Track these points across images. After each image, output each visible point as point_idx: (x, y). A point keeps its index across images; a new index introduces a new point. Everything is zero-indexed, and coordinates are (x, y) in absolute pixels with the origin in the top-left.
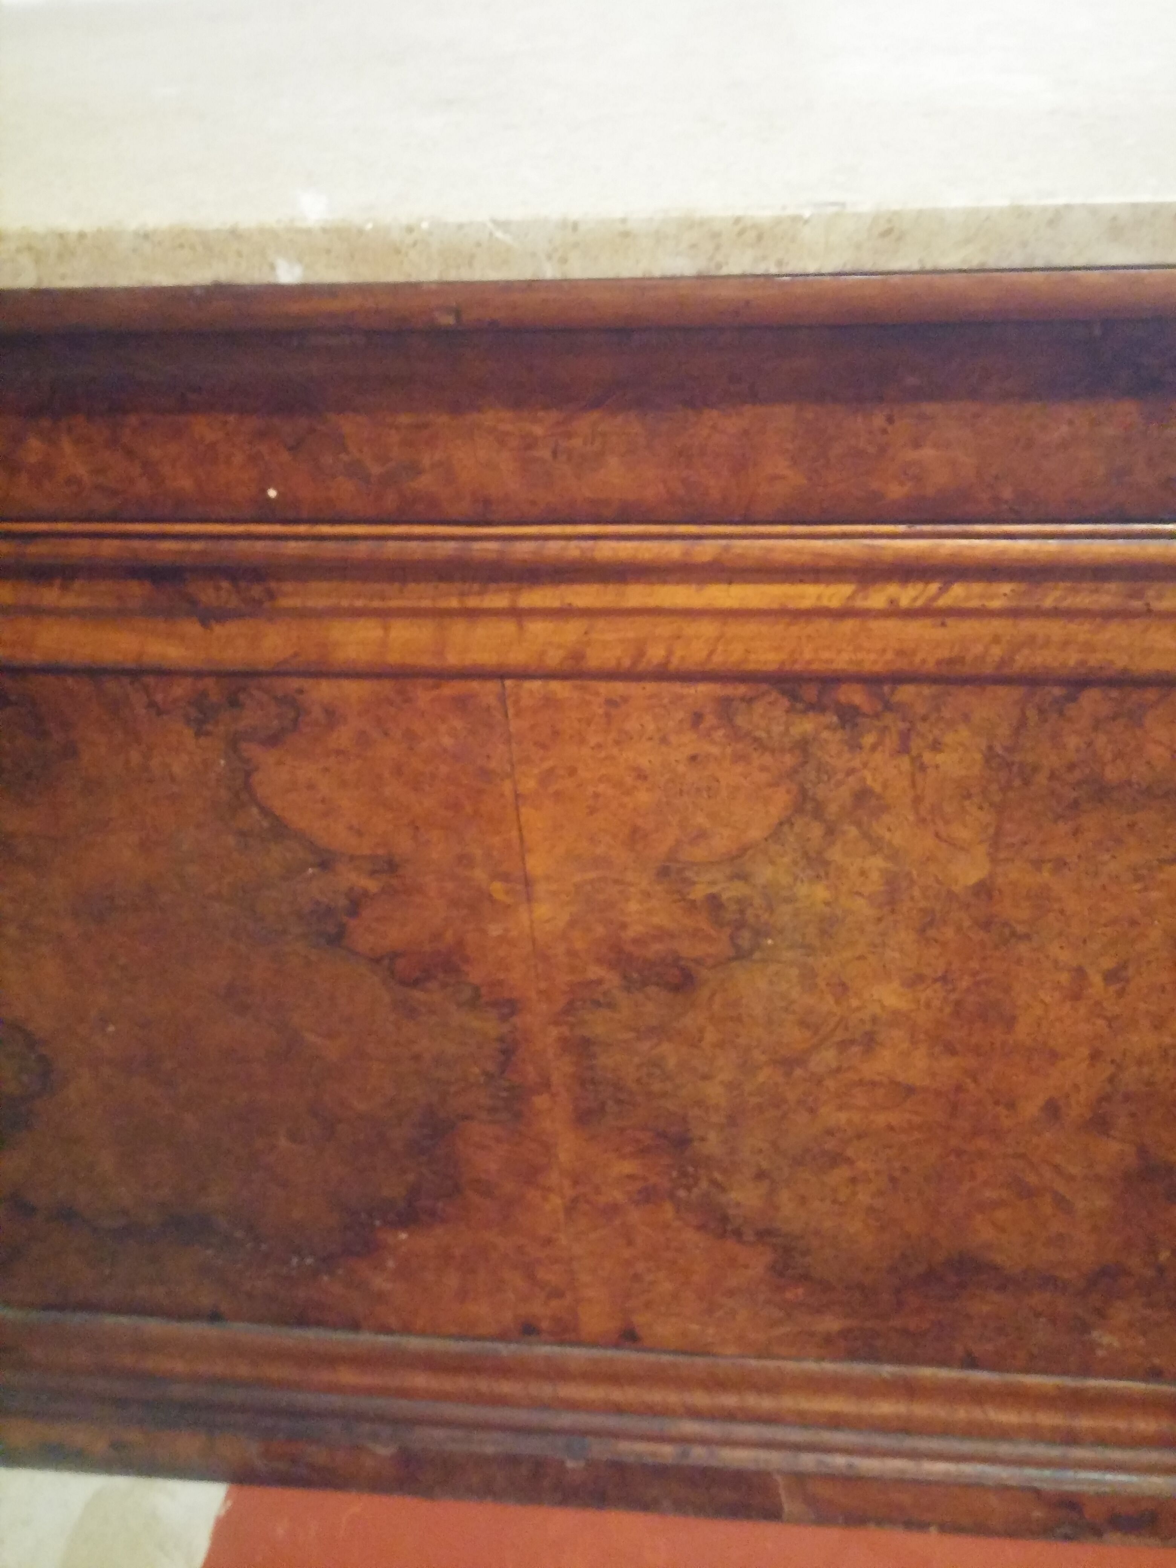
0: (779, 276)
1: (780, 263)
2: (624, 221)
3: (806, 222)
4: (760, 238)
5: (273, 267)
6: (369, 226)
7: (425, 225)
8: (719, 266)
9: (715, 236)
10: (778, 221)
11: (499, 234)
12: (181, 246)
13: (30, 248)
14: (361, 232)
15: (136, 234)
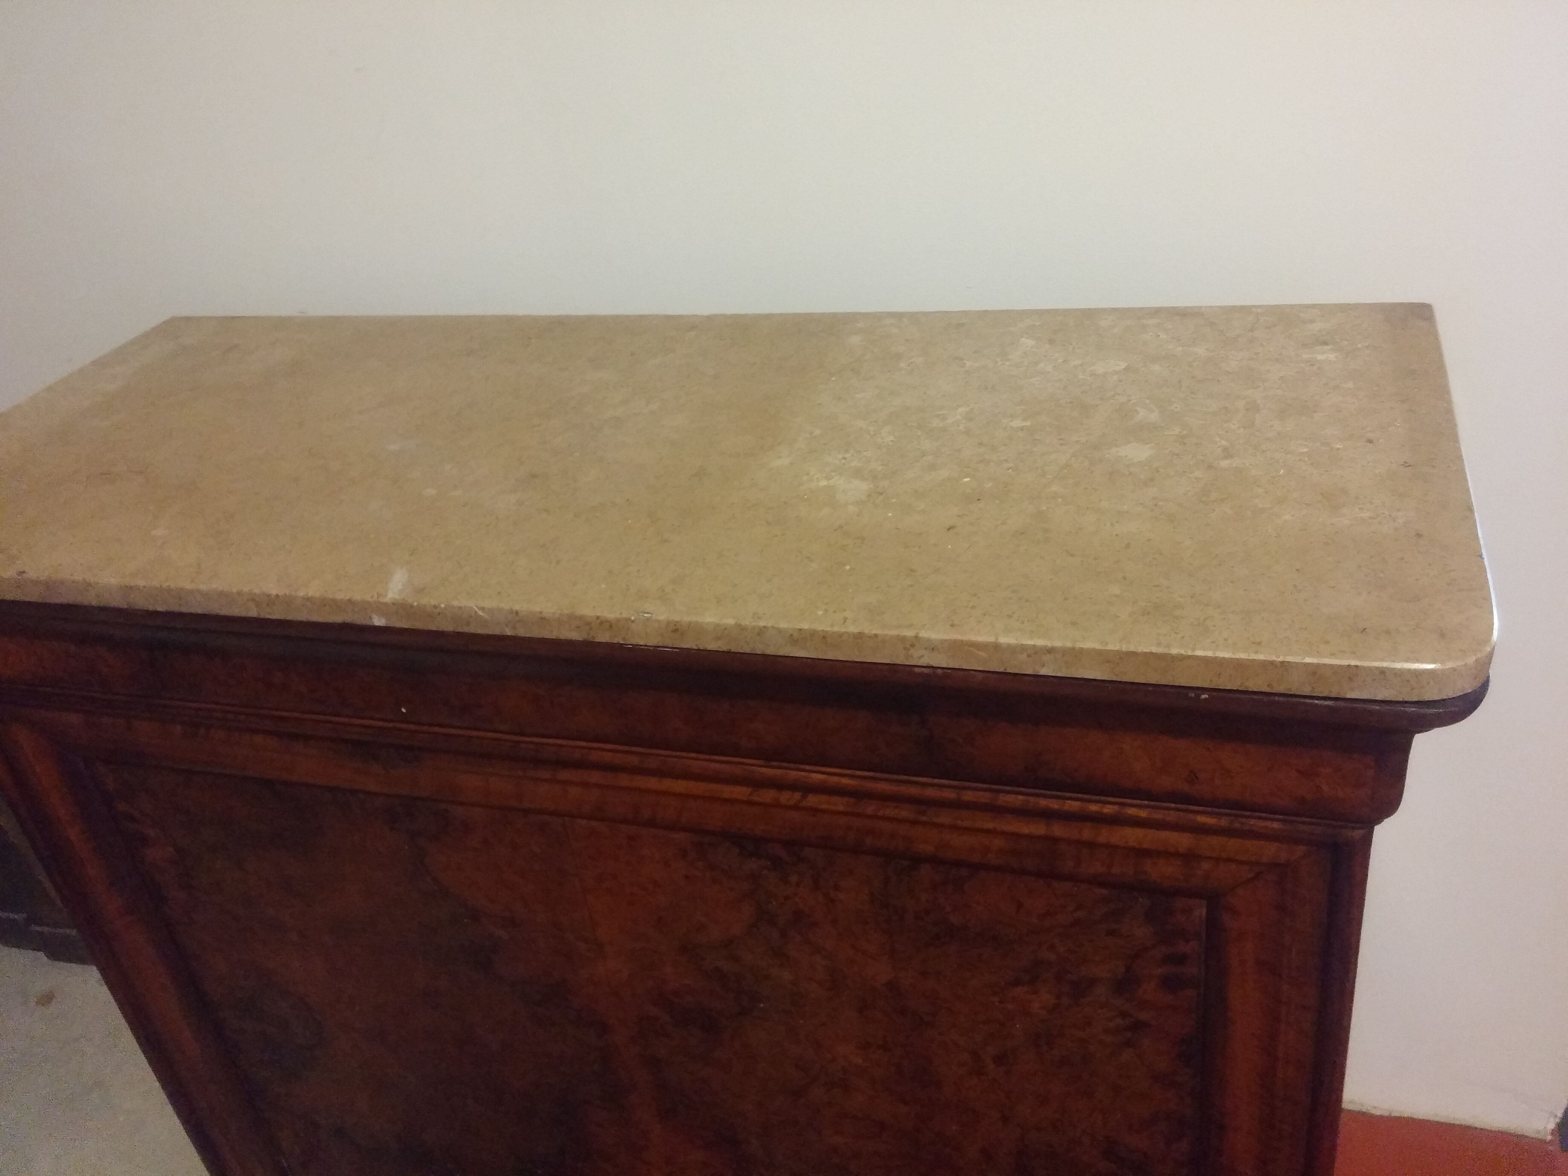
0: (625, 644)
1: (624, 639)
2: (541, 612)
3: (633, 621)
4: (611, 626)
5: (370, 618)
6: (415, 604)
7: (443, 606)
8: (594, 638)
9: (588, 624)
10: (618, 620)
11: (480, 613)
12: (325, 605)
13: (253, 600)
14: (412, 607)
15: (303, 598)
